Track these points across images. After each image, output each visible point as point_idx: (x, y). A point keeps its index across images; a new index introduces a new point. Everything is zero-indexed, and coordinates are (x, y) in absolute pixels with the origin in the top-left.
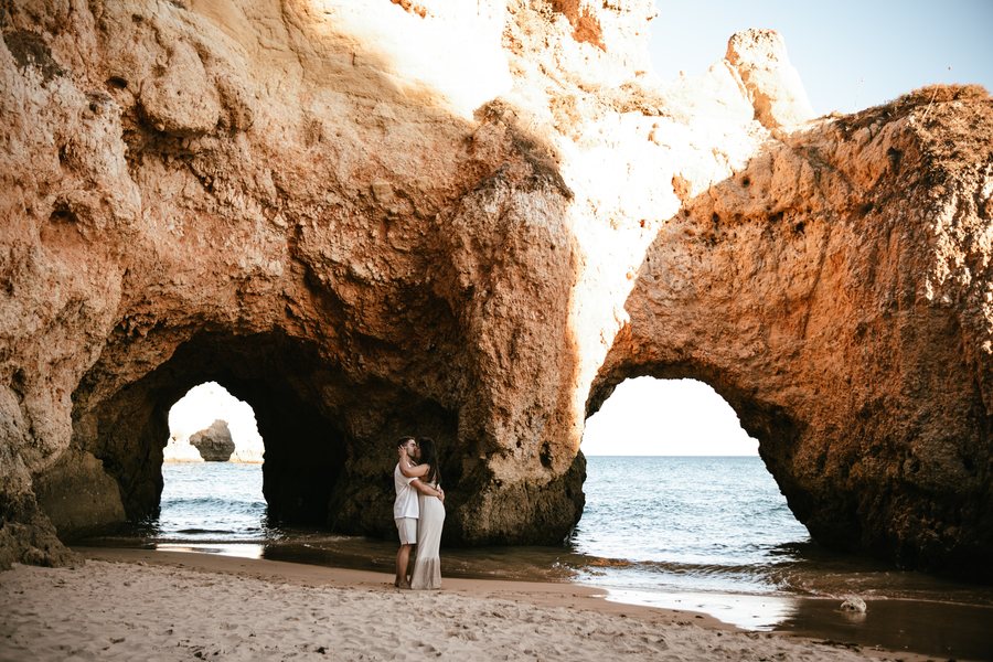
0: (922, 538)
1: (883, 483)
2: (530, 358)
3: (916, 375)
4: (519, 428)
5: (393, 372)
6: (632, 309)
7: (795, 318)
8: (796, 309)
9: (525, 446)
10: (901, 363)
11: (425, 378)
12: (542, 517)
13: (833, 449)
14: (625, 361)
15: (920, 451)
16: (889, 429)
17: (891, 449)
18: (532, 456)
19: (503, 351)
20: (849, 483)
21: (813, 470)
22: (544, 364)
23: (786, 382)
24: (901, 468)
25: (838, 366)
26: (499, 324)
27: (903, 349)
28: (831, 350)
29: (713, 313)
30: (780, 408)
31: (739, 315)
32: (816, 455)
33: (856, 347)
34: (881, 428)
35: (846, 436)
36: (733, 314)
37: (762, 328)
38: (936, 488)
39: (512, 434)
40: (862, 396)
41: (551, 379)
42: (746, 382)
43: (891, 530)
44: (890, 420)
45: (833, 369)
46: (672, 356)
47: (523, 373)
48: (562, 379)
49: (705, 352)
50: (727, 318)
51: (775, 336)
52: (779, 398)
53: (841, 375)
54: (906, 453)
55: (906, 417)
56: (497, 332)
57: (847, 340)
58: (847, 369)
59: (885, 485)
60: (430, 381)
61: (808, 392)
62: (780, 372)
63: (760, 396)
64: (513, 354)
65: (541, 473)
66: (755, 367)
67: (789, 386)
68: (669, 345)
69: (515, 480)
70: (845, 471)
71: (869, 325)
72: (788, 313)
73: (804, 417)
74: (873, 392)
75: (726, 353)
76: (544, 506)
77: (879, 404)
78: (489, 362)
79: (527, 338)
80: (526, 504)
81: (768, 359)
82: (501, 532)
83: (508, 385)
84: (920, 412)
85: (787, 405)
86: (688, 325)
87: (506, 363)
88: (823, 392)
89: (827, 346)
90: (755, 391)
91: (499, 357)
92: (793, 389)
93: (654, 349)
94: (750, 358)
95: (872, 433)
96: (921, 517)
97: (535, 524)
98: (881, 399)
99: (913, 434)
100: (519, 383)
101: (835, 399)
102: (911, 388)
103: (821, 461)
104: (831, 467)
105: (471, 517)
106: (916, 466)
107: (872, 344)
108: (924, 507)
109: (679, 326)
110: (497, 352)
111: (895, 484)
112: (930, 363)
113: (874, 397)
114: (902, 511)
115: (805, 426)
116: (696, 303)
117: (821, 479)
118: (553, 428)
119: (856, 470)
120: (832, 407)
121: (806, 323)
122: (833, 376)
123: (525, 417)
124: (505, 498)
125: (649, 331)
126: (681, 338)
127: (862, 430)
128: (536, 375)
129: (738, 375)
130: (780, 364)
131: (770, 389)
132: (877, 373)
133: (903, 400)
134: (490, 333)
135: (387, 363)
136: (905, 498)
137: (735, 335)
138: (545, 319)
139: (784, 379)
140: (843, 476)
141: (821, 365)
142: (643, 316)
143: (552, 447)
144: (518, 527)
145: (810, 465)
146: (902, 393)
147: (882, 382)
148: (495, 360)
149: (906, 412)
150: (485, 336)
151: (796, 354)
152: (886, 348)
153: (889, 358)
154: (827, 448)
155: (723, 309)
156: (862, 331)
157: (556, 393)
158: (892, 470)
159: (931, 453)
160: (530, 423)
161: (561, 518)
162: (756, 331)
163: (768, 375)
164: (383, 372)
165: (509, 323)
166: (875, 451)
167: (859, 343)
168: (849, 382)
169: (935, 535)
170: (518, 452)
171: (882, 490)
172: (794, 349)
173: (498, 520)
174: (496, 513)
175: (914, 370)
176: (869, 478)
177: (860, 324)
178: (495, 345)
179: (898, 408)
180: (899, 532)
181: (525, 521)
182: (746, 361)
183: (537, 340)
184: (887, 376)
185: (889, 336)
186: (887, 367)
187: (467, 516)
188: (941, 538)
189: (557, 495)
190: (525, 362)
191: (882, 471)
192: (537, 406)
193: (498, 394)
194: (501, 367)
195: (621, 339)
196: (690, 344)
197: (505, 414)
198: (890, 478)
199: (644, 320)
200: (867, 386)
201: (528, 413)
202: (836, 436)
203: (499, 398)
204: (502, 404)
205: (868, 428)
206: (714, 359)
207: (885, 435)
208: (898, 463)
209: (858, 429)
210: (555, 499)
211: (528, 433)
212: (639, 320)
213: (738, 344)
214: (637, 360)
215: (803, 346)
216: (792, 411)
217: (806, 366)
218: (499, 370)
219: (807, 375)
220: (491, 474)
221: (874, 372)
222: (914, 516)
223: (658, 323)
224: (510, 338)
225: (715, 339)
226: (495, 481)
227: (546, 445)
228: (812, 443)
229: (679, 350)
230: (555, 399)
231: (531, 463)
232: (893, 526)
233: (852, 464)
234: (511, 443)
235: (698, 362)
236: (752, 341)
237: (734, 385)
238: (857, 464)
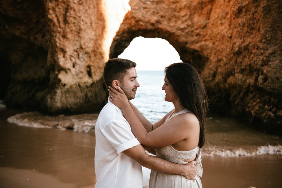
0: (266, 115)
1: (245, 87)
2: (74, 23)
3: (269, 31)
4: (72, 58)
5: (22, 33)
6: (132, 5)
7: (205, 10)
8: (206, 6)
9: (77, 67)
10: (261, 26)
11: (37, 36)
12: (89, 100)
13: (220, 70)
14: (128, 29)
15: (268, 72)
16: (252, 60)
17: (250, 70)
18: (81, 72)
19: (61, 19)
20: (227, 86)
21: (210, 79)
22: (83, 27)
23: (200, 39)
24: (256, 79)
25: (225, 31)
26: (58, 5)
27: (263, 18)
28: (222, 24)
29: (169, 8)
30: (197, 51)
31: (181, 9)
32: (212, 72)
33: (236, 20)
34: (246, 60)
35: (227, 64)
36: (178, 9)
37: (191, 15)
38: (275, 91)
39: (69, 61)
40: (237, 44)
41: (88, 35)
42: (182, 39)
43: (248, 110)
44: (252, 56)
45: (222, 33)
46: (150, 27)
47: (71, 31)
48: (95, 35)
49: (165, 25)
50: (175, 10)
51: (196, 18)
52: (196, 47)
53: (226, 35)
54: (260, 72)
55: (262, 54)
56: (57, 9)
57: (231, 17)
58: (230, 31)
59: (246, 88)
60: (39, 37)
61: (210, 44)
62: (198, 35)
63: (188, 45)
64: (66, 21)
65: (87, 80)
66: (187, 33)
67: (201, 41)
68: (148, 22)
69: (73, 83)
70: (225, 80)
71: (243, 7)
72: (202, 8)
73: (207, 55)
74: (244, 42)
75: (174, 26)
76: (89, 94)
77: (246, 48)
78: (54, 25)
79: (72, 12)
80: (79, 94)
81: (192, 29)
82: (67, 107)
83: (64, 37)
84: (270, 51)
85: (200, 49)
86: (158, 13)
87: (62, 25)
88: (217, 43)
89: (219, 22)
90: (186, 43)
91: (59, 23)
92: (203, 43)
93: (141, 23)
94: (185, 29)
95: (241, 62)
96: (265, 105)
97: (86, 102)
98: (248, 45)
99: (265, 63)
100: (69, 36)
101: (222, 46)
102: (266, 38)
103: (214, 75)
104: (219, 78)
105: (51, 101)
106: (265, 79)
107: (245, 17)
108: (267, 100)
109: (154, 13)
110: (58, 20)
111: (251, 87)
112: (278, 25)
113: (244, 44)
114: (254, 101)
115: (207, 59)
116: (162, 3)
117: (213, 83)
118: (93, 59)
119: (231, 80)
120: (221, 50)
121: (210, 13)
122: (222, 36)
123: (76, 53)
124: (68, 91)
125: (139, 15)
126: (154, 19)
127: (236, 61)
128: (79, 32)
129: (179, 36)
130: (198, 31)
131: (193, 42)
132: (246, 32)
133: (261, 45)
134: (54, 9)
135: (19, 29)
136: (256, 95)
137: (178, 18)
138: (82, 3)
139: (199, 38)
140: (224, 82)
141: (216, 31)
142: (137, 8)
143: (92, 68)
144: (76, 104)
145: (209, 77)
146: (260, 41)
147: (249, 37)
148: (57, 24)
149: (262, 51)
150: (51, 12)
151: (205, 27)
152: (253, 18)
153: (254, 24)
154: (217, 69)
155: (173, 6)
156: (240, 11)
157: (92, 42)
158: (251, 81)
159: (275, 73)
160: (79, 56)
161: (99, 99)
162: (187, 17)
163: (192, 36)
164: (18, 33)
165: (63, 4)
166: (242, 71)
167: (237, 18)
168: (231, 37)
169: (272, 115)
170: (73, 70)
171: (244, 90)
172: (204, 24)
173: (65, 102)
174: (64, 99)
175: (268, 29)
176: (238, 84)
177: (239, 7)
178: (56, 16)
179: (257, 49)
180: (252, 112)
181: (80, 102)
182: (182, 30)
183: (78, 14)
184: (252, 34)
185: (255, 12)
186: (252, 29)
187: (49, 100)
188: (275, 116)
189: (97, 89)
190: (72, 25)
191: (245, 81)
192: (81, 48)
193: (59, 41)
194: (60, 27)
195: (126, 18)
196: (158, 22)
197: (64, 51)
198: (249, 85)
199: (138, 10)
200: (241, 39)
201: (77, 51)
202: (222, 64)
203: (60, 44)
204: (62, 47)
205: (239, 60)
206: (168, 29)
207: (248, 63)
208: (254, 77)
209: (234, 60)
210: (95, 91)
211: (78, 61)
212: (135, 9)
213: (179, 22)
214: (134, 28)
215: (208, 23)
216: (202, 52)
217: (209, 32)
218: (59, 29)
219: (210, 36)
220: (60, 81)
221: (245, 31)
222: (261, 104)
223: (144, 11)
224: (64, 12)
225: (170, 20)
226: (62, 84)
227: (89, 67)
228: (210, 67)
229: (153, 24)
230: (92, 45)
231: (81, 75)
232: (249, 108)
233: (229, 76)
234: (69, 65)
235: (161, 30)
236: (186, 21)
237: (177, 41)
238: (231, 77)
